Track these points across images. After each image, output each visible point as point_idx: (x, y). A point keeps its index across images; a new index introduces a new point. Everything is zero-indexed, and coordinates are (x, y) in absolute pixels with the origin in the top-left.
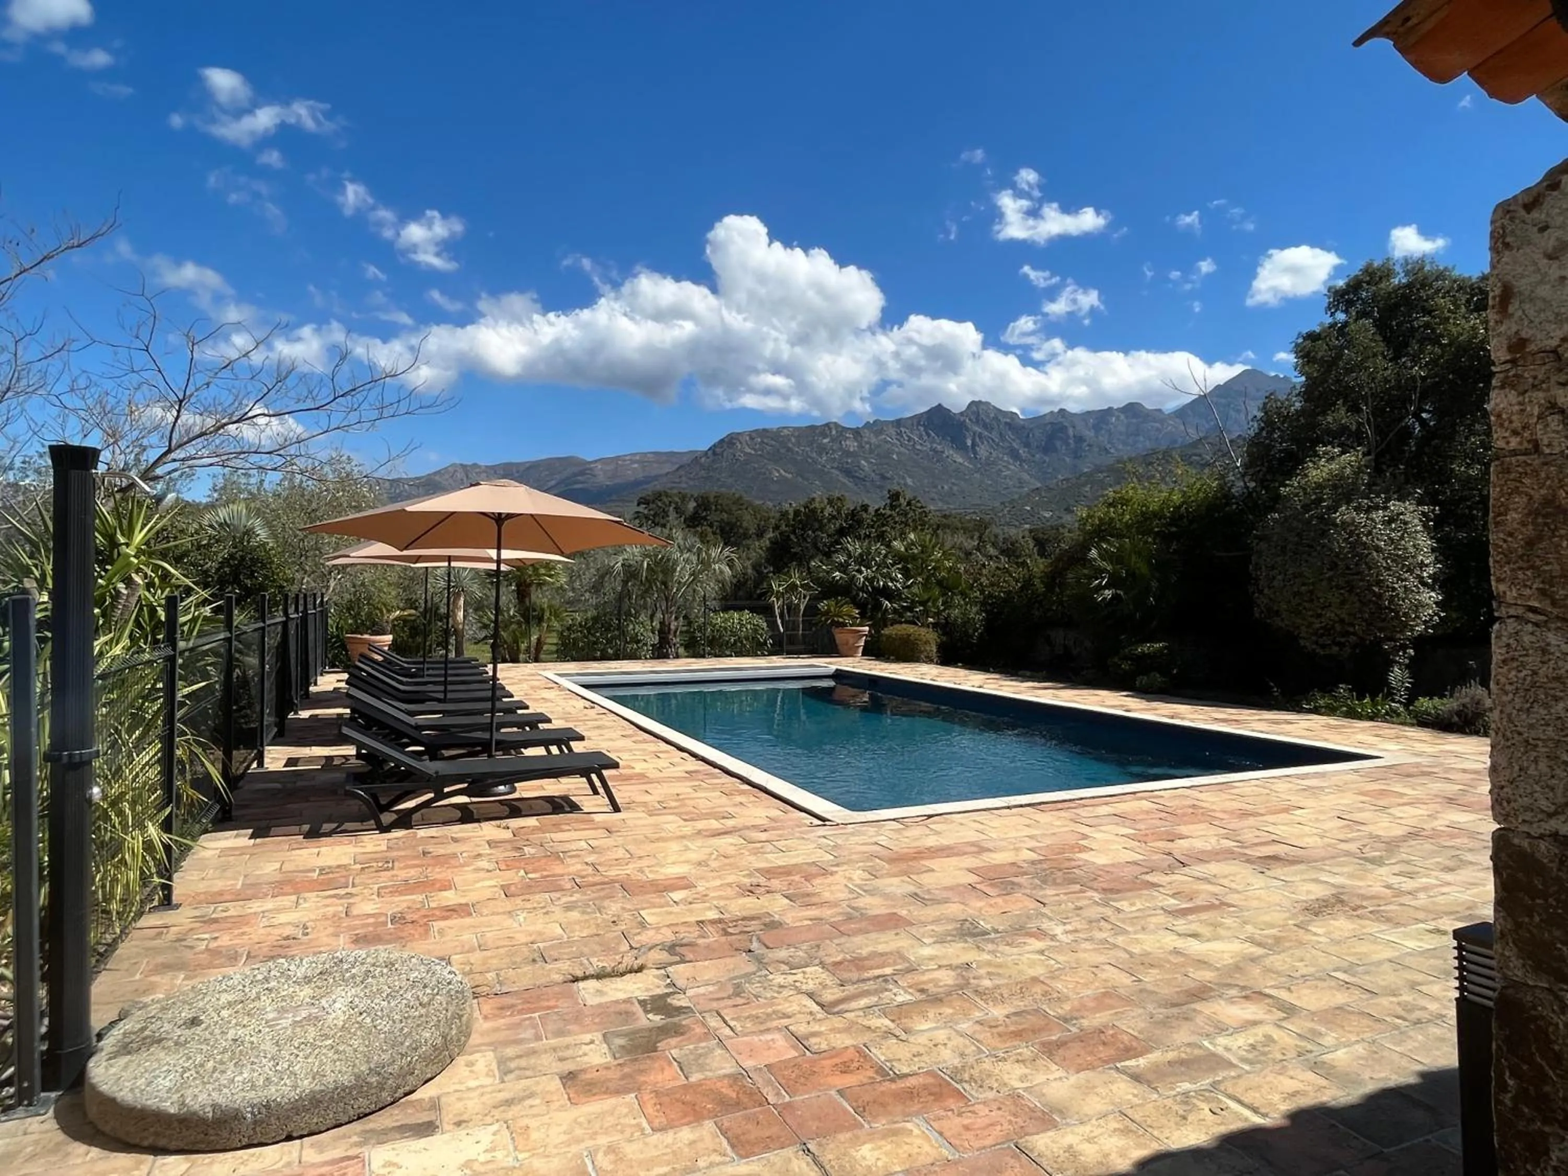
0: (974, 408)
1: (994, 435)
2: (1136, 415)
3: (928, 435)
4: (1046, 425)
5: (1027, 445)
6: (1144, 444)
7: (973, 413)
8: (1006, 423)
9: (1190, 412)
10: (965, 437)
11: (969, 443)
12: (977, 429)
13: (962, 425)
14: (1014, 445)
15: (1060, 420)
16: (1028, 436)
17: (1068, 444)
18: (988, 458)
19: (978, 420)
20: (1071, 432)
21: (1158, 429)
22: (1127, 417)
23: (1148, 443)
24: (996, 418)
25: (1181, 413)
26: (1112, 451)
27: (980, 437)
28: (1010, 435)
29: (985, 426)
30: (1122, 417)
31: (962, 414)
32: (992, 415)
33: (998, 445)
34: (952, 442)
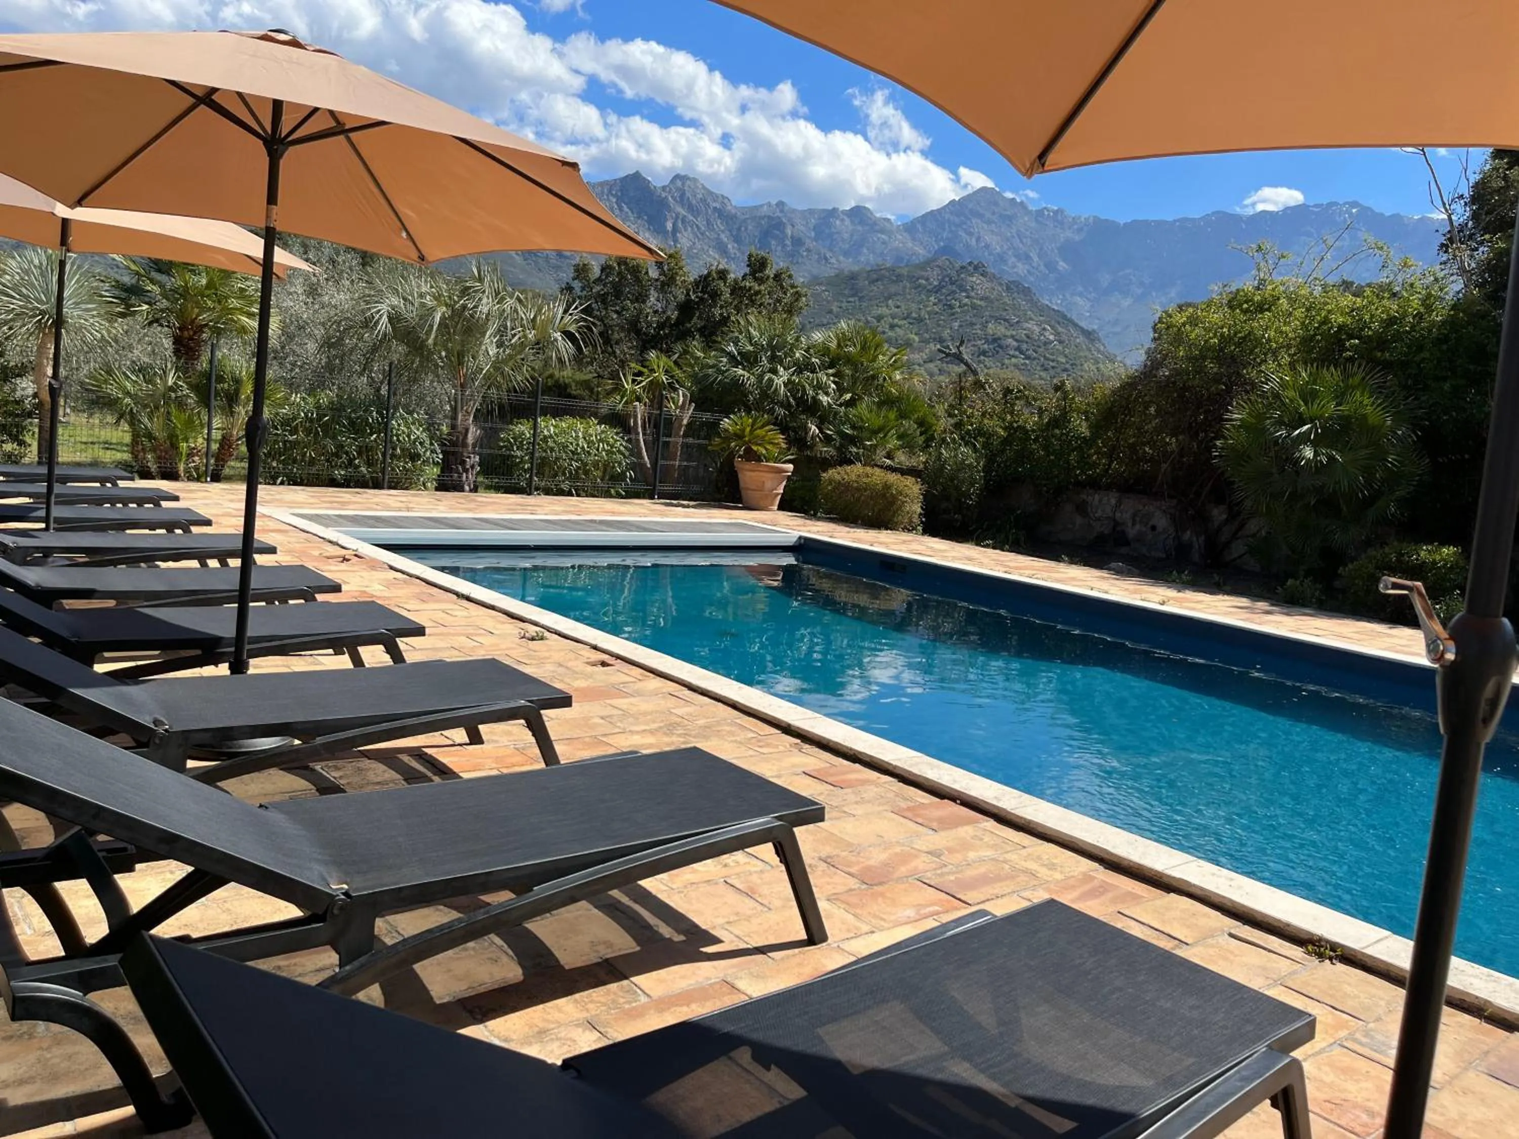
0: (679, 183)
1: (701, 222)
2: (862, 222)
3: (621, 209)
4: (762, 218)
5: (737, 240)
6: (867, 259)
7: (678, 189)
8: (715, 208)
9: (919, 226)
10: (666, 220)
11: (669, 226)
12: (683, 212)
13: (662, 204)
14: (723, 236)
15: (778, 214)
16: (739, 229)
17: (784, 246)
18: (690, 249)
19: (682, 199)
20: (789, 232)
21: (884, 243)
22: (852, 222)
23: (871, 257)
24: (703, 200)
25: (911, 227)
26: (833, 261)
27: (683, 221)
28: (719, 225)
29: (690, 208)
30: (847, 222)
31: (664, 188)
32: (699, 196)
33: (702, 234)
34: (649, 222)
